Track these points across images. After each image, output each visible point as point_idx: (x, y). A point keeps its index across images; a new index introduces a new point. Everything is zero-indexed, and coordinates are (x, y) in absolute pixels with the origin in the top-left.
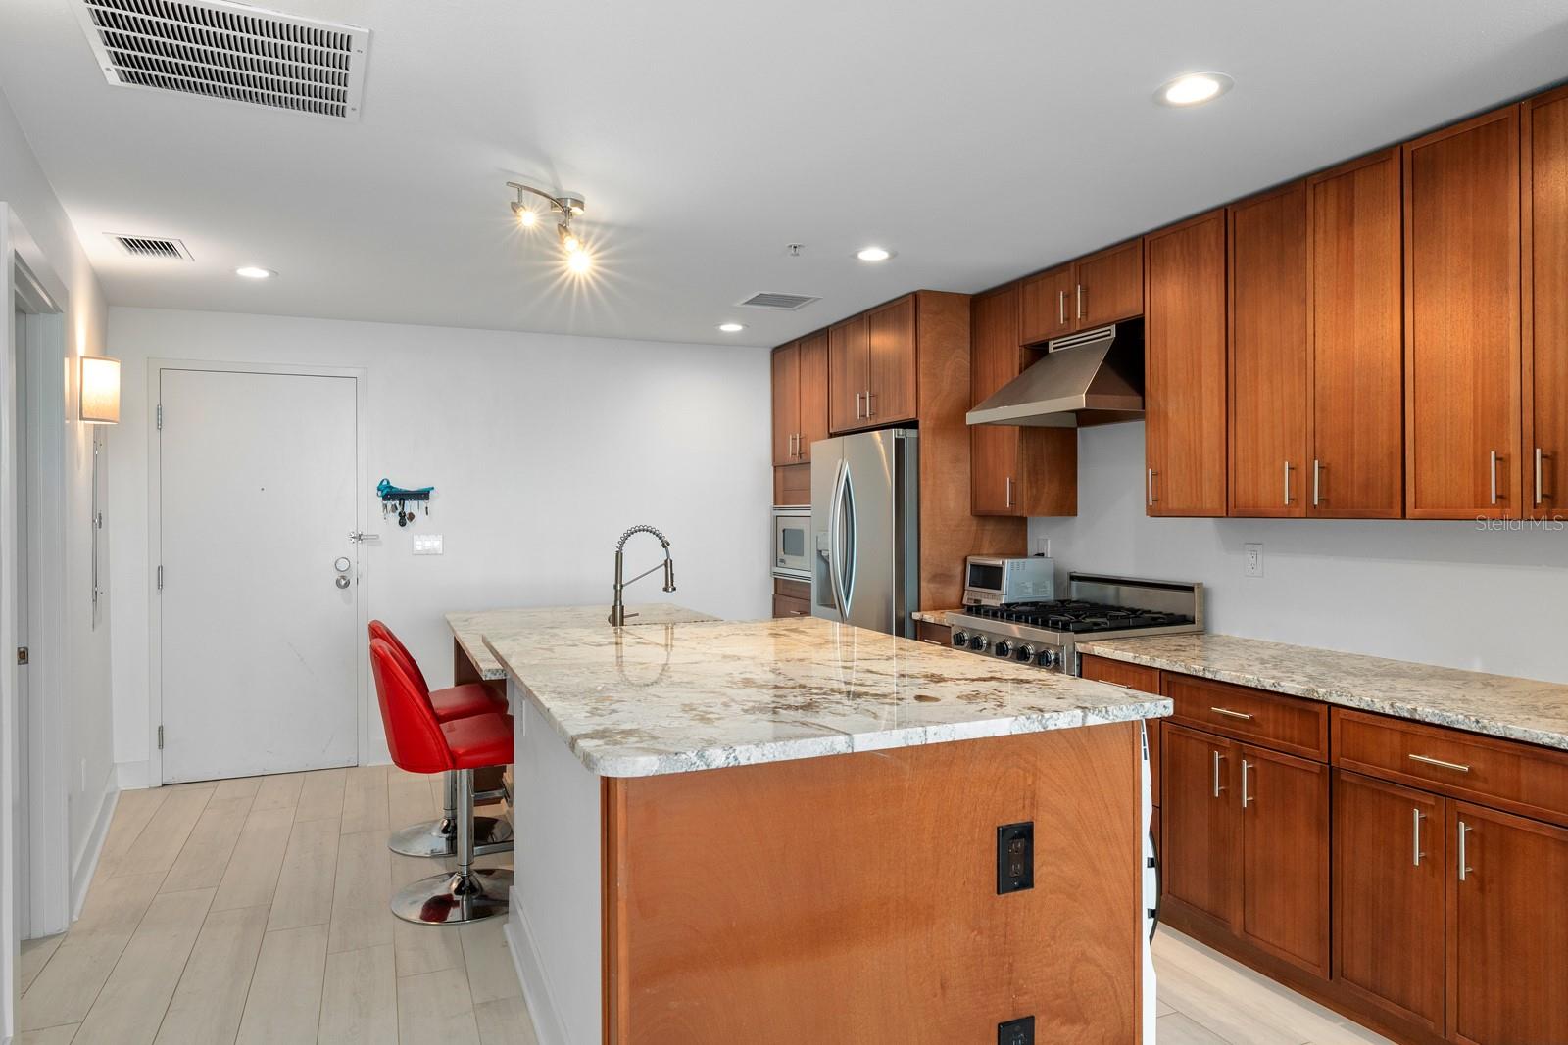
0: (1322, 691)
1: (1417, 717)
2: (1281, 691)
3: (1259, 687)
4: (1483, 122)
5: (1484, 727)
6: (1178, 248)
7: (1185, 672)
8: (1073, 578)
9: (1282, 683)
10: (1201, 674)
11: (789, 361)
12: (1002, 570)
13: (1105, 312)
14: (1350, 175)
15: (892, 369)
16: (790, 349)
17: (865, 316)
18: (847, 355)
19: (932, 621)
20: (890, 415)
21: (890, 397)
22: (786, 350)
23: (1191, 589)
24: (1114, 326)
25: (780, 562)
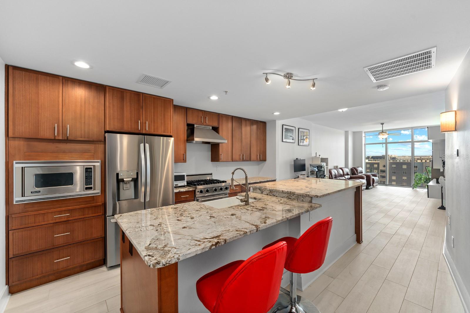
11: (46, 83)
12: (184, 175)
13: (211, 124)
14: (246, 120)
15: (160, 118)
16: (48, 77)
17: (141, 94)
18: (125, 103)
19: (185, 191)
20: (158, 132)
21: (158, 126)
22: (40, 75)
23: (211, 174)
24: (211, 127)
25: (32, 193)
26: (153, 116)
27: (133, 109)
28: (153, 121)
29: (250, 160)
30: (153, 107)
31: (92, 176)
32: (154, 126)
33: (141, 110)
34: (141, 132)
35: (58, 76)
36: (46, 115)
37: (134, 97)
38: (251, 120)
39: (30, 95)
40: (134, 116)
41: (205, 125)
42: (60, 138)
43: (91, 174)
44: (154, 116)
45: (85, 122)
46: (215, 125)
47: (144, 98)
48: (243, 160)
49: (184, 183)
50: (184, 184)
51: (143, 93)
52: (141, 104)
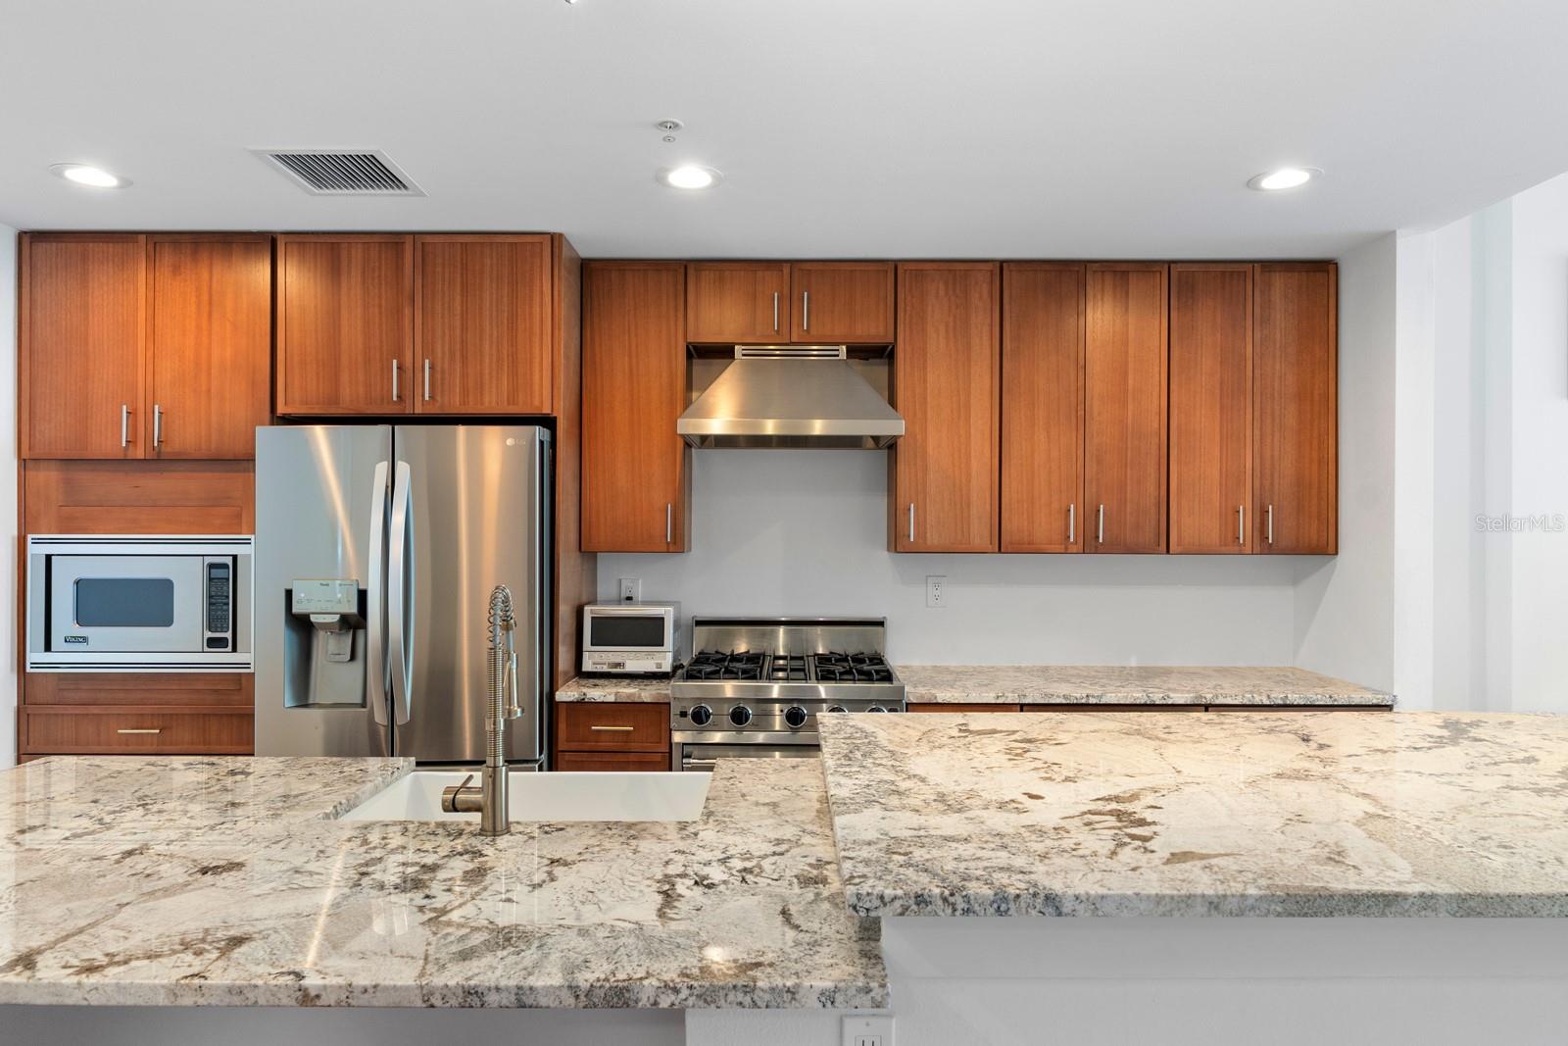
0: (1209, 696)
1: (1288, 702)
2: (1170, 702)
3: (1148, 702)
4: (1229, 268)
5: (1335, 700)
6: (942, 286)
7: (1064, 702)
8: (699, 623)
9: (1172, 695)
10: (1083, 701)
11: (105, 267)
12: (662, 619)
13: (839, 330)
14: (1125, 273)
15: (491, 336)
16: (111, 245)
17: (409, 240)
18: (344, 290)
19: (611, 699)
20: (482, 404)
21: (482, 374)
22: (91, 245)
23: (881, 624)
24: (844, 347)
25: (66, 641)
26: (458, 332)
27: (377, 310)
28: (458, 354)
29: (1163, 543)
30: (458, 290)
31: (228, 597)
32: (464, 376)
33: (407, 311)
34: (408, 411)
35: (135, 236)
36: (105, 376)
37: (380, 257)
38: (1170, 263)
39: (69, 316)
40: (381, 342)
41: (794, 340)
42: (140, 455)
43: (225, 588)
44: (464, 328)
45: (209, 390)
46: (872, 330)
47: (419, 254)
48: (1090, 545)
49: (662, 659)
50: (659, 665)
51: (414, 234)
52: (407, 283)
